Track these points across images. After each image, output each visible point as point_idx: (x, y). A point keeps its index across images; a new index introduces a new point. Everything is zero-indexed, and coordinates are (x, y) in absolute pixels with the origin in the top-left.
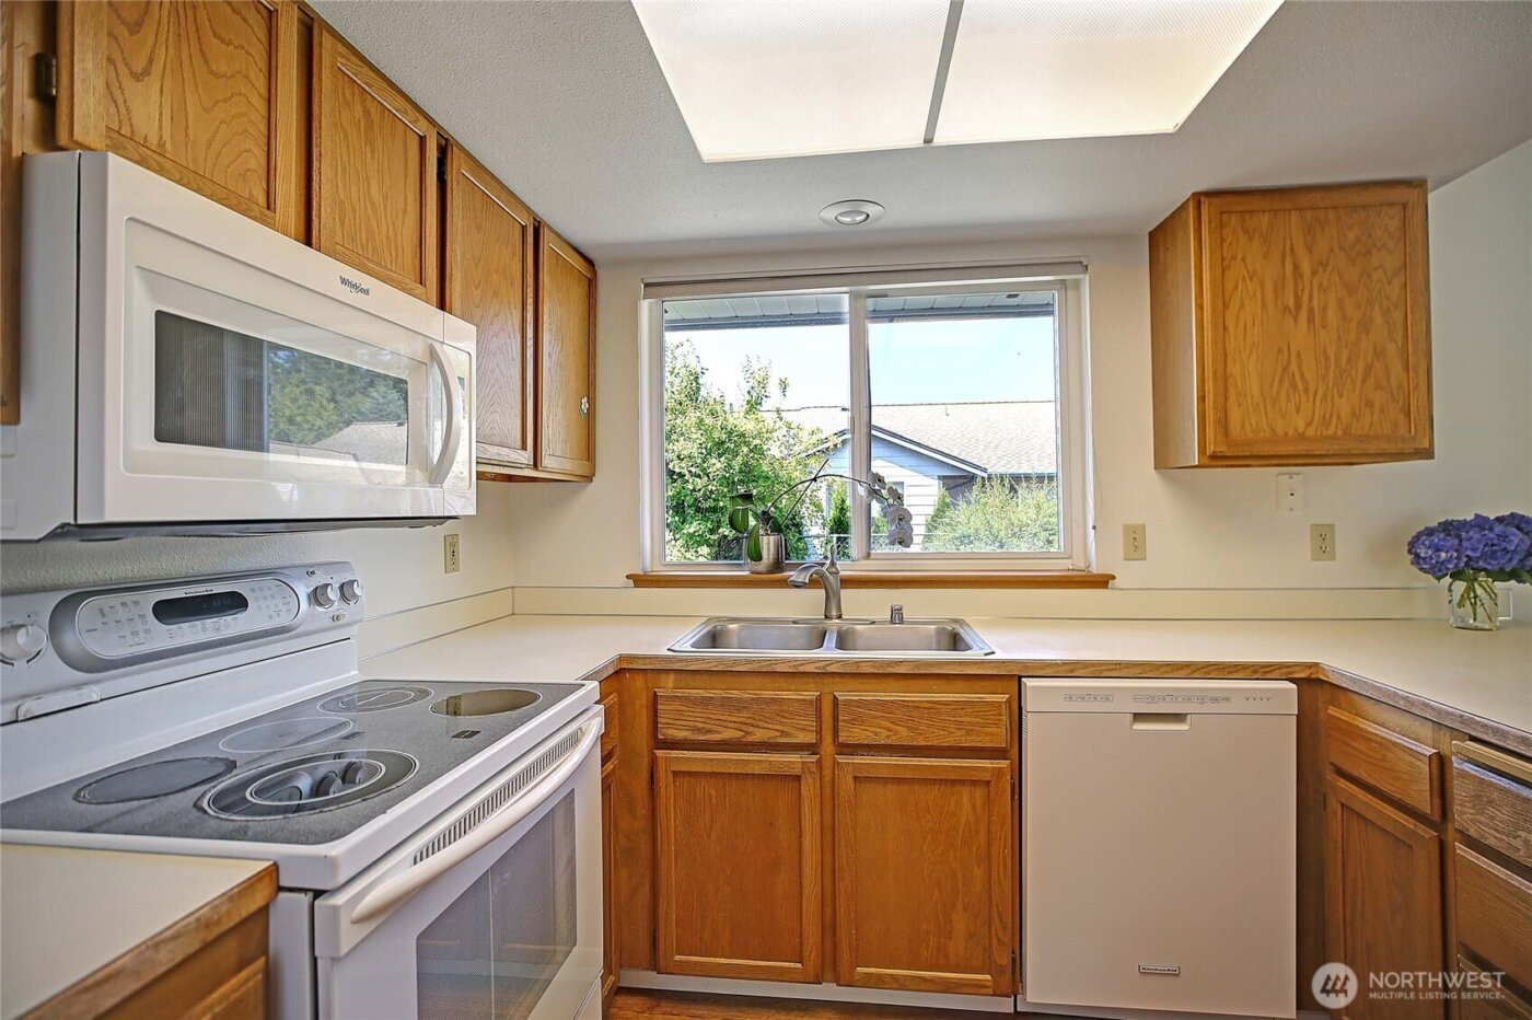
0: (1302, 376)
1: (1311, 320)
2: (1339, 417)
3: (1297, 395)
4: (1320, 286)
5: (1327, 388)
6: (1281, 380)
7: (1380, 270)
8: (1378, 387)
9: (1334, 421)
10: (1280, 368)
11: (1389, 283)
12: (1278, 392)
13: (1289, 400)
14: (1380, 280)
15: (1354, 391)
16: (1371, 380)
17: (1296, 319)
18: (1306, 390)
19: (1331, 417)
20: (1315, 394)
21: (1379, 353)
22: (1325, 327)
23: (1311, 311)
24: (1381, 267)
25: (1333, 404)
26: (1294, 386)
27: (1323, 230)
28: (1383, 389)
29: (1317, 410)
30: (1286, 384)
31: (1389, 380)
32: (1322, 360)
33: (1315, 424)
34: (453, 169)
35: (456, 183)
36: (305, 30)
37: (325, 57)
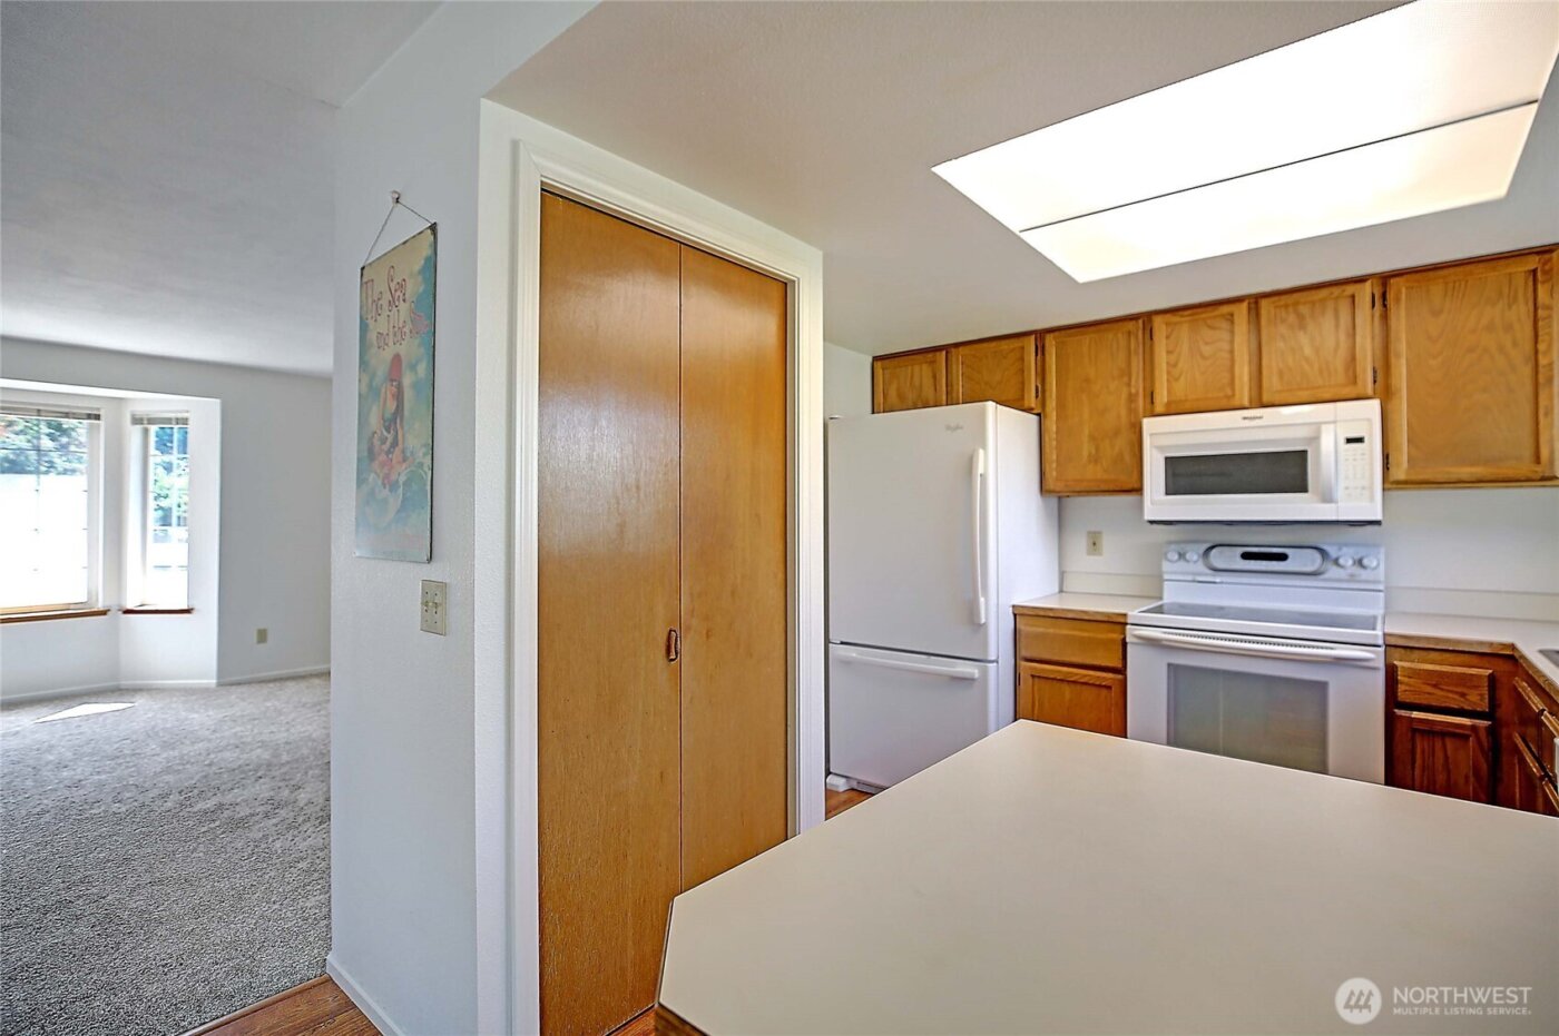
34: (1391, 296)
35: (1398, 300)
36: (1253, 306)
37: (1263, 312)
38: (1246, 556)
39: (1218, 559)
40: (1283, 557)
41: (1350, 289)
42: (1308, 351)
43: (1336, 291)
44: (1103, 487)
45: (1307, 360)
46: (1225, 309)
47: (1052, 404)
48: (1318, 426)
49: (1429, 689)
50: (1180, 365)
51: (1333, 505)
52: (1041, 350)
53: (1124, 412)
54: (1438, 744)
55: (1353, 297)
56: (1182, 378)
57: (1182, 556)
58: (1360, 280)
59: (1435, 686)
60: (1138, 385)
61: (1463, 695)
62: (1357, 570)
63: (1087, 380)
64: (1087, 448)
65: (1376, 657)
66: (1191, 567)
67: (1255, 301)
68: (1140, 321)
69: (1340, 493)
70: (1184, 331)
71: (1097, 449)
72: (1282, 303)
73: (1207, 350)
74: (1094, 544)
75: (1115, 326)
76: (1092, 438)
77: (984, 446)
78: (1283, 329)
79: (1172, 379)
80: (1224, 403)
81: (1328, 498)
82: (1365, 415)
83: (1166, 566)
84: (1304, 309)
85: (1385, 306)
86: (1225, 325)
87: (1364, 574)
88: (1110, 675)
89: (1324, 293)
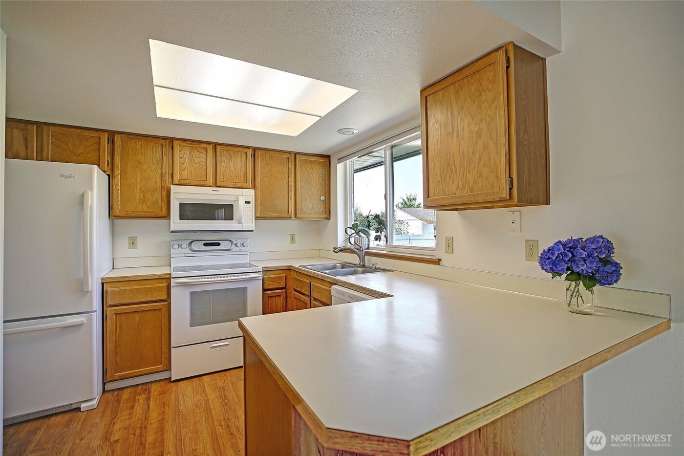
0: (454, 165)
1: (458, 136)
2: (469, 184)
3: (453, 175)
4: (461, 118)
5: (464, 170)
6: (447, 168)
7: (486, 102)
8: (485, 166)
9: (467, 185)
10: (447, 163)
11: (490, 108)
12: (446, 174)
13: (450, 178)
14: (486, 108)
15: (475, 170)
16: (482, 162)
17: (452, 137)
18: (456, 172)
19: (465, 184)
20: (460, 173)
21: (485, 146)
22: (463, 139)
23: (458, 132)
24: (486, 100)
25: (466, 177)
26: (452, 171)
27: (462, 90)
28: (487, 166)
29: (460, 182)
30: (449, 170)
31: (490, 161)
32: (462, 156)
33: (459, 188)
34: (256, 155)
35: (258, 157)
36: (214, 147)
37: (218, 150)
38: (205, 245)
39: (195, 246)
40: (219, 244)
41: (246, 150)
42: (232, 168)
43: (241, 149)
44: (148, 215)
45: (232, 171)
46: (205, 145)
47: (118, 171)
48: (237, 196)
49: (272, 283)
50: (185, 164)
51: (241, 225)
52: (112, 141)
53: (159, 181)
54: (274, 300)
55: (246, 153)
56: (186, 170)
57: (180, 246)
58: (248, 148)
59: (273, 282)
60: (166, 169)
61: (280, 283)
62: (242, 248)
63: (139, 163)
64: (138, 195)
65: (260, 275)
66: (184, 251)
67: (215, 145)
68: (168, 141)
69: (243, 221)
70: (187, 151)
71: (144, 196)
72: (225, 149)
73: (197, 160)
74: (133, 243)
75: (155, 139)
76: (141, 191)
77: (91, 189)
78: (224, 158)
79: (182, 170)
80: (203, 183)
81: (240, 222)
82: (250, 194)
83: (173, 251)
84: (231, 153)
85: (254, 158)
86: (204, 152)
87: (244, 249)
88: (161, 303)
89: (238, 149)
